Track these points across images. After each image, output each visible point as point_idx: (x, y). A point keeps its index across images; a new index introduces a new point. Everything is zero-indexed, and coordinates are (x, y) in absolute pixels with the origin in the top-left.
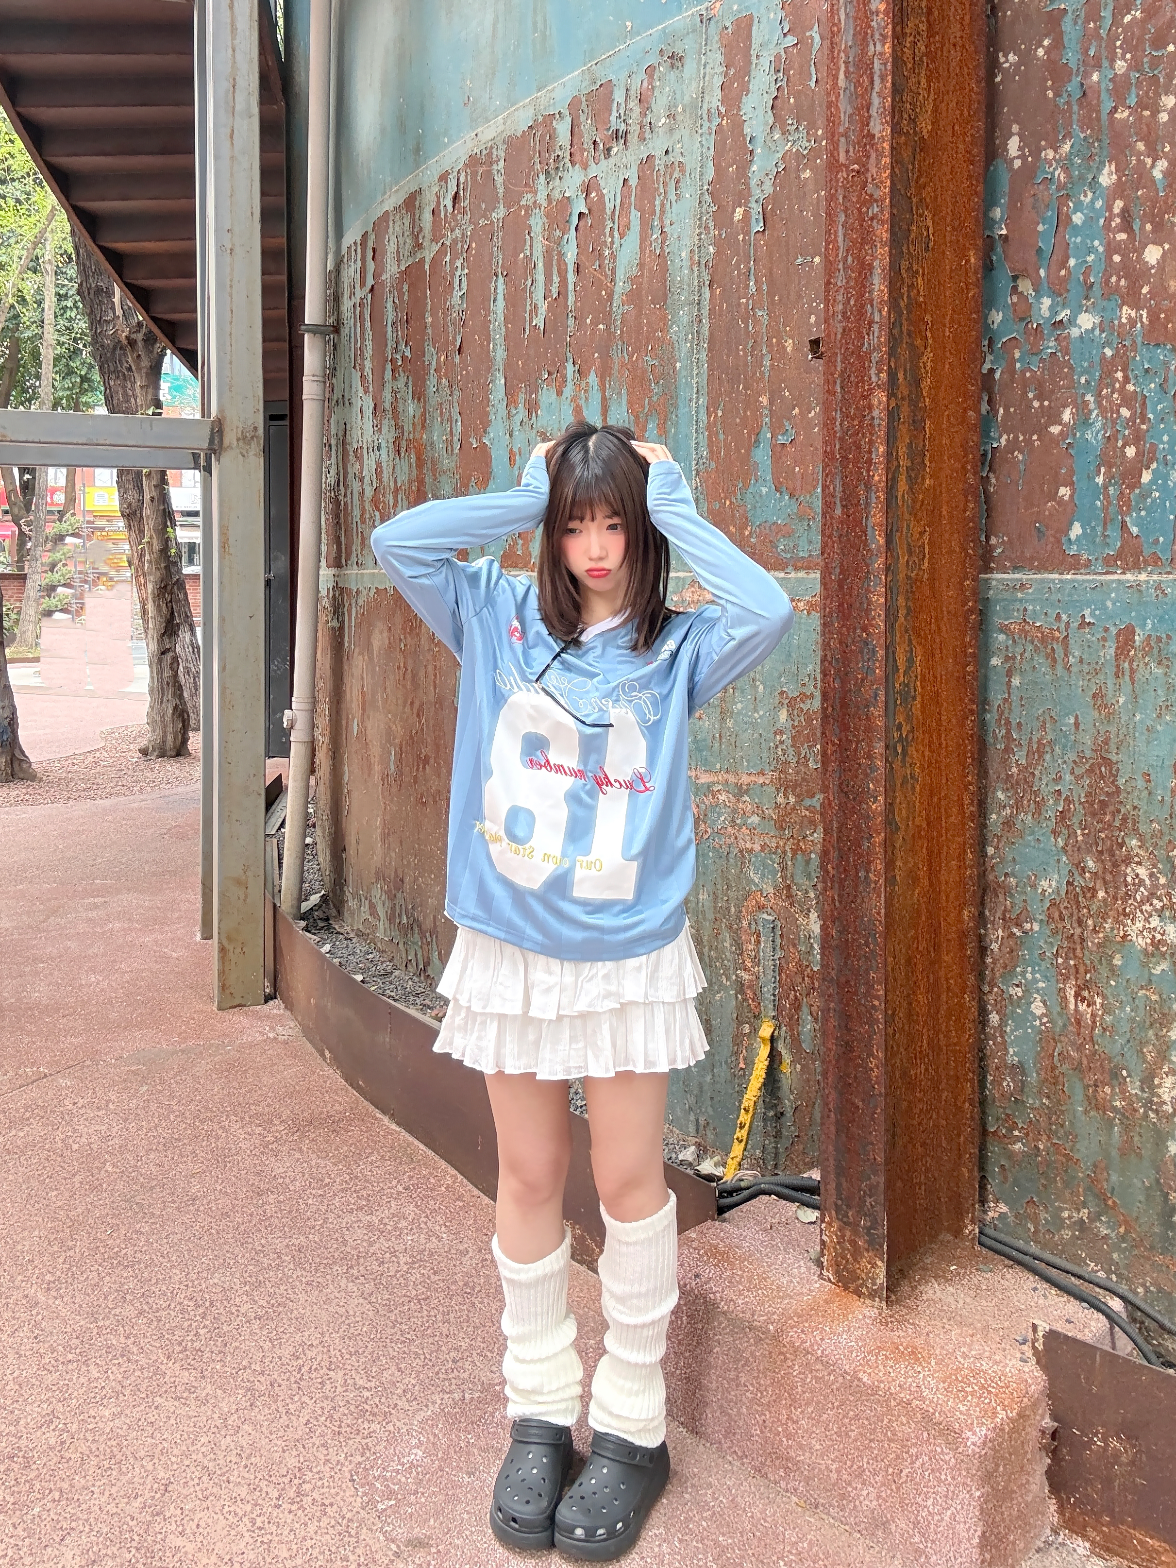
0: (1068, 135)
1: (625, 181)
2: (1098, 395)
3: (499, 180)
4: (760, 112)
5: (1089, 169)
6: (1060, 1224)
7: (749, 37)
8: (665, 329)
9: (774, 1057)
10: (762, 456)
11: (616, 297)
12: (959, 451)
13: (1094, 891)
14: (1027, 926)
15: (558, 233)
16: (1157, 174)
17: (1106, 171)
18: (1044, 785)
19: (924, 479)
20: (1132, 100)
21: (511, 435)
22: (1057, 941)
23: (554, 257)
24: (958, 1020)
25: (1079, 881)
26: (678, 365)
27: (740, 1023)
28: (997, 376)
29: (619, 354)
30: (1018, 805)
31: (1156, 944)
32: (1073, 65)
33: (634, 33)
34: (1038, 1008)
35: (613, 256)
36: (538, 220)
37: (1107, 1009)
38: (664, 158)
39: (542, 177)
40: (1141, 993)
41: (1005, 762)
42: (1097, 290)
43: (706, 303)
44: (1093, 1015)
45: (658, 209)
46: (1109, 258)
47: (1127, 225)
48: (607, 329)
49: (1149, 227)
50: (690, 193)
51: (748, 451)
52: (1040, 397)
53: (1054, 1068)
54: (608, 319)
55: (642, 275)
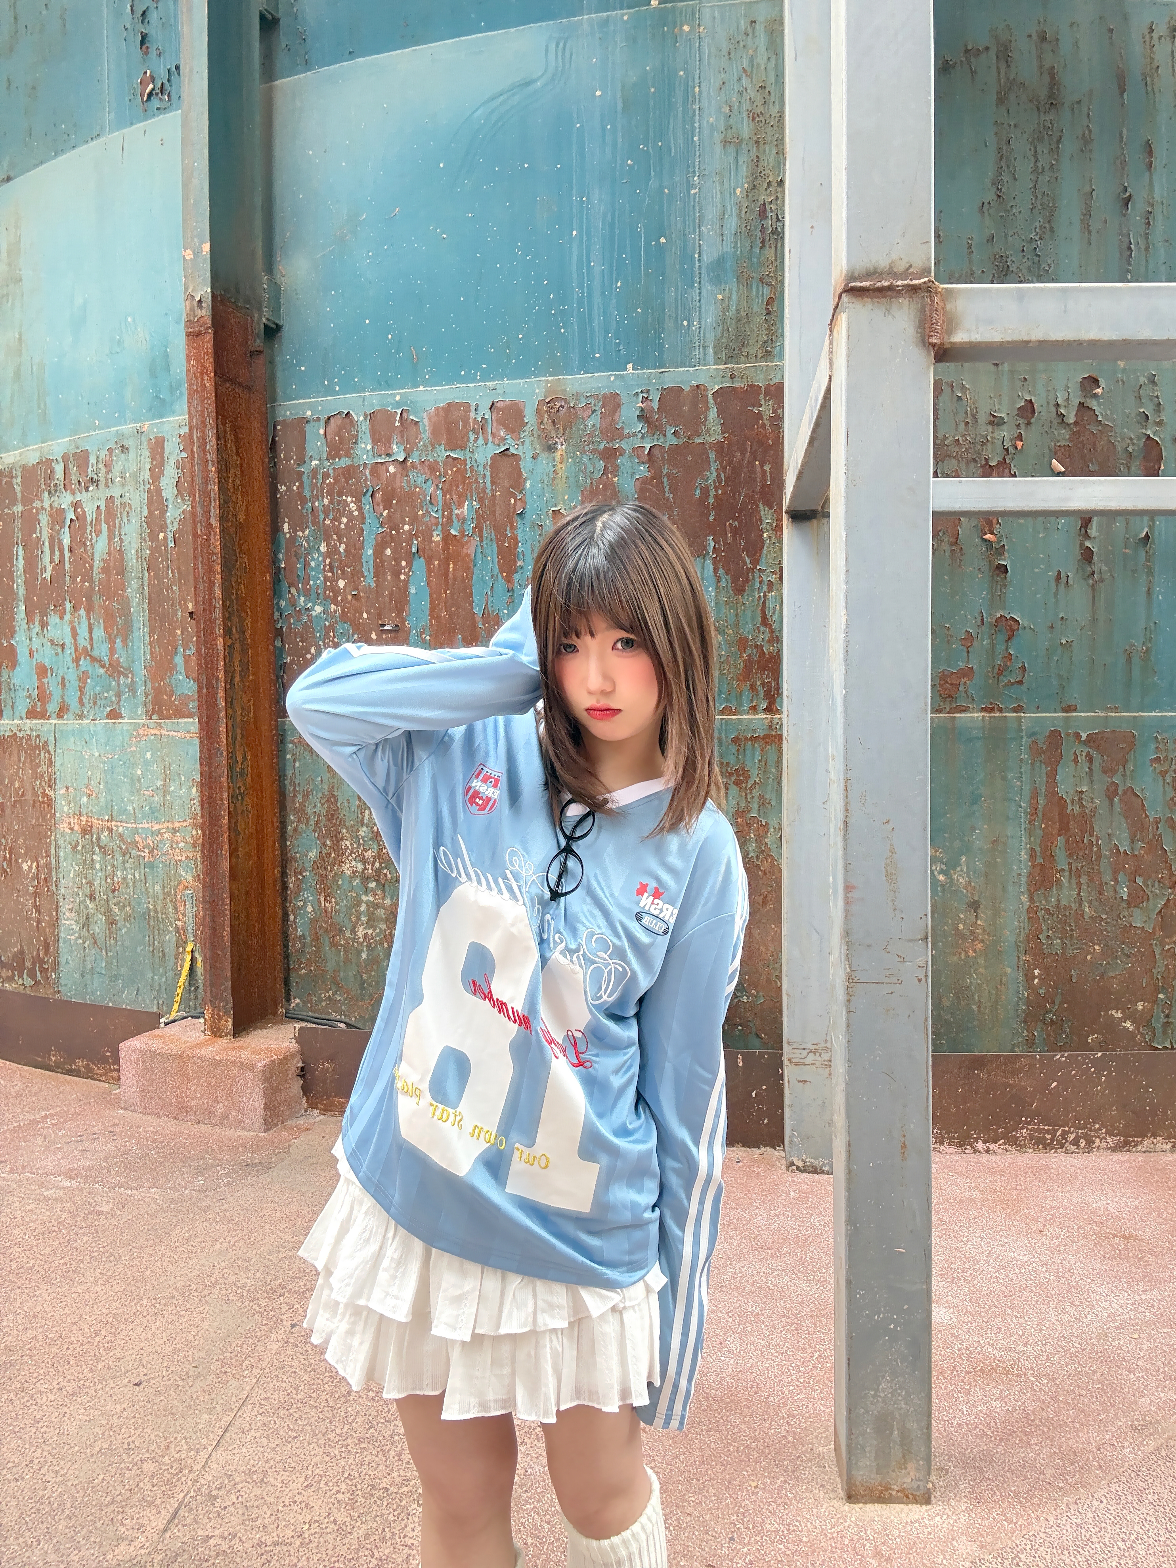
0: (307, 527)
1: (98, 507)
2: (324, 642)
3: (18, 489)
4: (170, 486)
5: (316, 543)
6: (320, 1000)
7: (163, 448)
8: (124, 589)
9: (193, 960)
10: (179, 660)
11: (95, 568)
12: (267, 664)
13: (330, 854)
14: (304, 874)
15: (57, 527)
16: (342, 550)
17: (322, 545)
18: (309, 810)
19: (249, 677)
20: (331, 517)
21: (30, 640)
22: (316, 878)
23: (54, 540)
25: (324, 851)
26: (132, 610)
27: (178, 947)
28: (284, 630)
29: (97, 601)
30: (299, 821)
31: (354, 873)
32: (308, 497)
33: (100, 428)
34: (309, 909)
35: (92, 546)
36: (44, 516)
37: (336, 903)
38: (120, 499)
39: (46, 494)
40: (349, 894)
41: (294, 802)
42: (321, 596)
43: (146, 579)
44: (331, 907)
45: (117, 525)
46: (326, 584)
47: (331, 570)
48: (90, 586)
49: (339, 572)
50: (135, 520)
51: (172, 658)
52: (302, 641)
53: (317, 933)
54: (91, 581)
55: (110, 559)
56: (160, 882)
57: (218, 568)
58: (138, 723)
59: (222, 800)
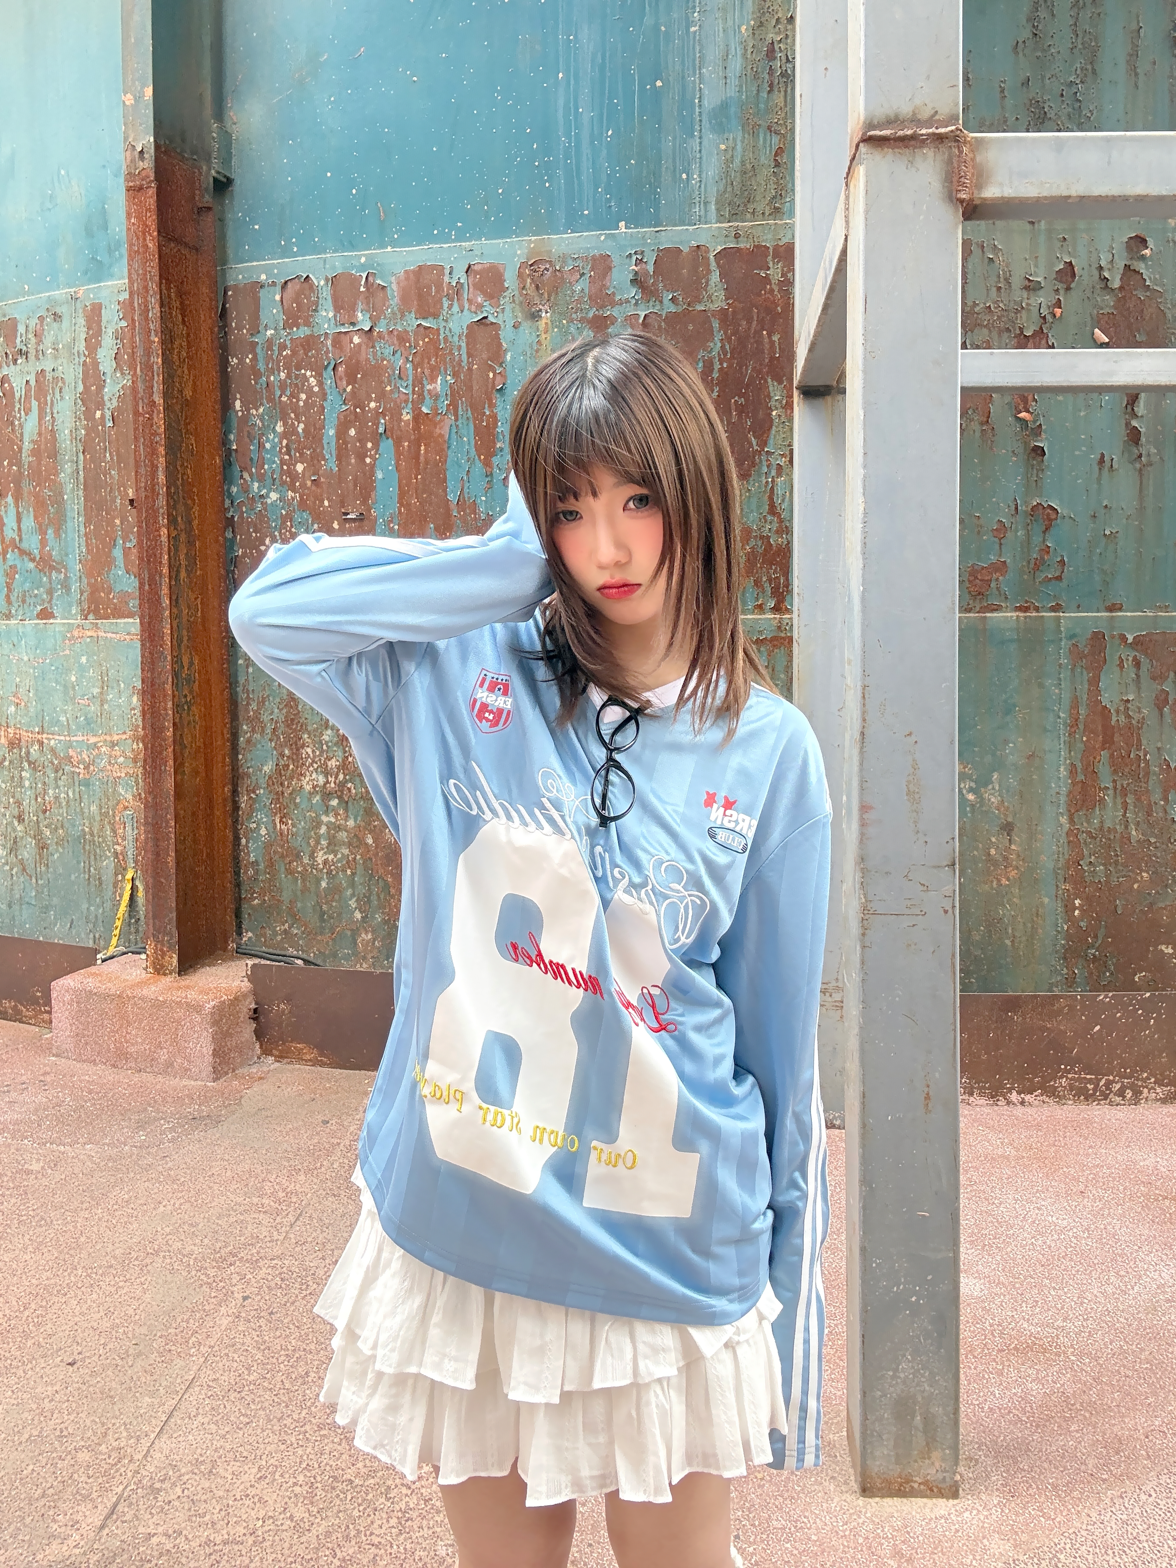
0: (262, 404)
1: (27, 382)
2: (280, 533)
4: (108, 358)
5: (272, 423)
6: (275, 934)
7: (100, 315)
8: (56, 474)
9: (134, 889)
10: (118, 553)
11: (24, 451)
12: (216, 557)
13: (288, 766)
14: (258, 792)
16: (300, 430)
17: (279, 424)
18: (265, 717)
19: (196, 572)
20: (288, 393)
22: (271, 796)
24: (223, 843)
25: (282, 763)
26: (65, 497)
27: (116, 875)
28: (236, 519)
29: (27, 487)
30: (253, 731)
31: (314, 788)
32: (262, 370)
33: (29, 293)
34: (263, 831)
35: (21, 426)
37: (293, 825)
38: (52, 373)
40: (308, 814)
41: (247, 711)
42: (277, 482)
43: (81, 463)
44: (288, 829)
45: (49, 402)
46: (282, 468)
47: (288, 453)
48: (19, 469)
49: (298, 454)
50: (69, 397)
51: (110, 551)
52: (255, 531)
53: (271, 859)
54: (19, 464)
55: (40, 441)
56: (97, 802)
57: (162, 450)
58: (73, 624)
59: (166, 709)
